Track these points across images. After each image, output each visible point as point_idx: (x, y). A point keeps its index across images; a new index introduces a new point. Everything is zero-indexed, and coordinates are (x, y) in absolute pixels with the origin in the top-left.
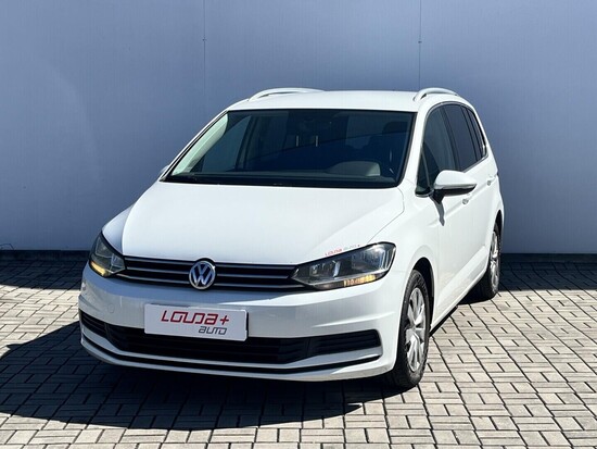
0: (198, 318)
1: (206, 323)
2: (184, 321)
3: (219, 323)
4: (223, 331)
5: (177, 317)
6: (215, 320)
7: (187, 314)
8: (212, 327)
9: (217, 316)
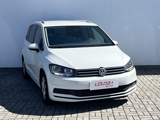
0: (105, 83)
1: (107, 84)
2: (101, 85)
3: (111, 84)
4: (112, 86)
5: (99, 84)
6: (110, 83)
7: (102, 83)
8: (109, 85)
9: (110, 82)
